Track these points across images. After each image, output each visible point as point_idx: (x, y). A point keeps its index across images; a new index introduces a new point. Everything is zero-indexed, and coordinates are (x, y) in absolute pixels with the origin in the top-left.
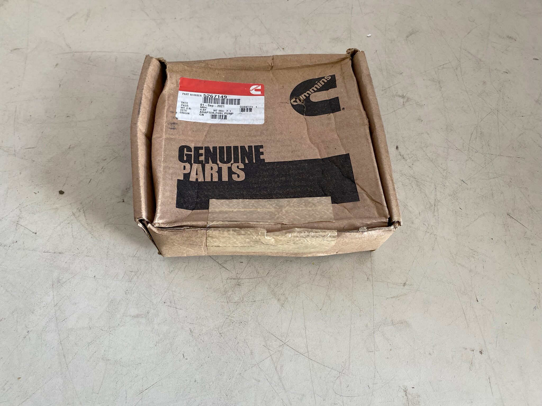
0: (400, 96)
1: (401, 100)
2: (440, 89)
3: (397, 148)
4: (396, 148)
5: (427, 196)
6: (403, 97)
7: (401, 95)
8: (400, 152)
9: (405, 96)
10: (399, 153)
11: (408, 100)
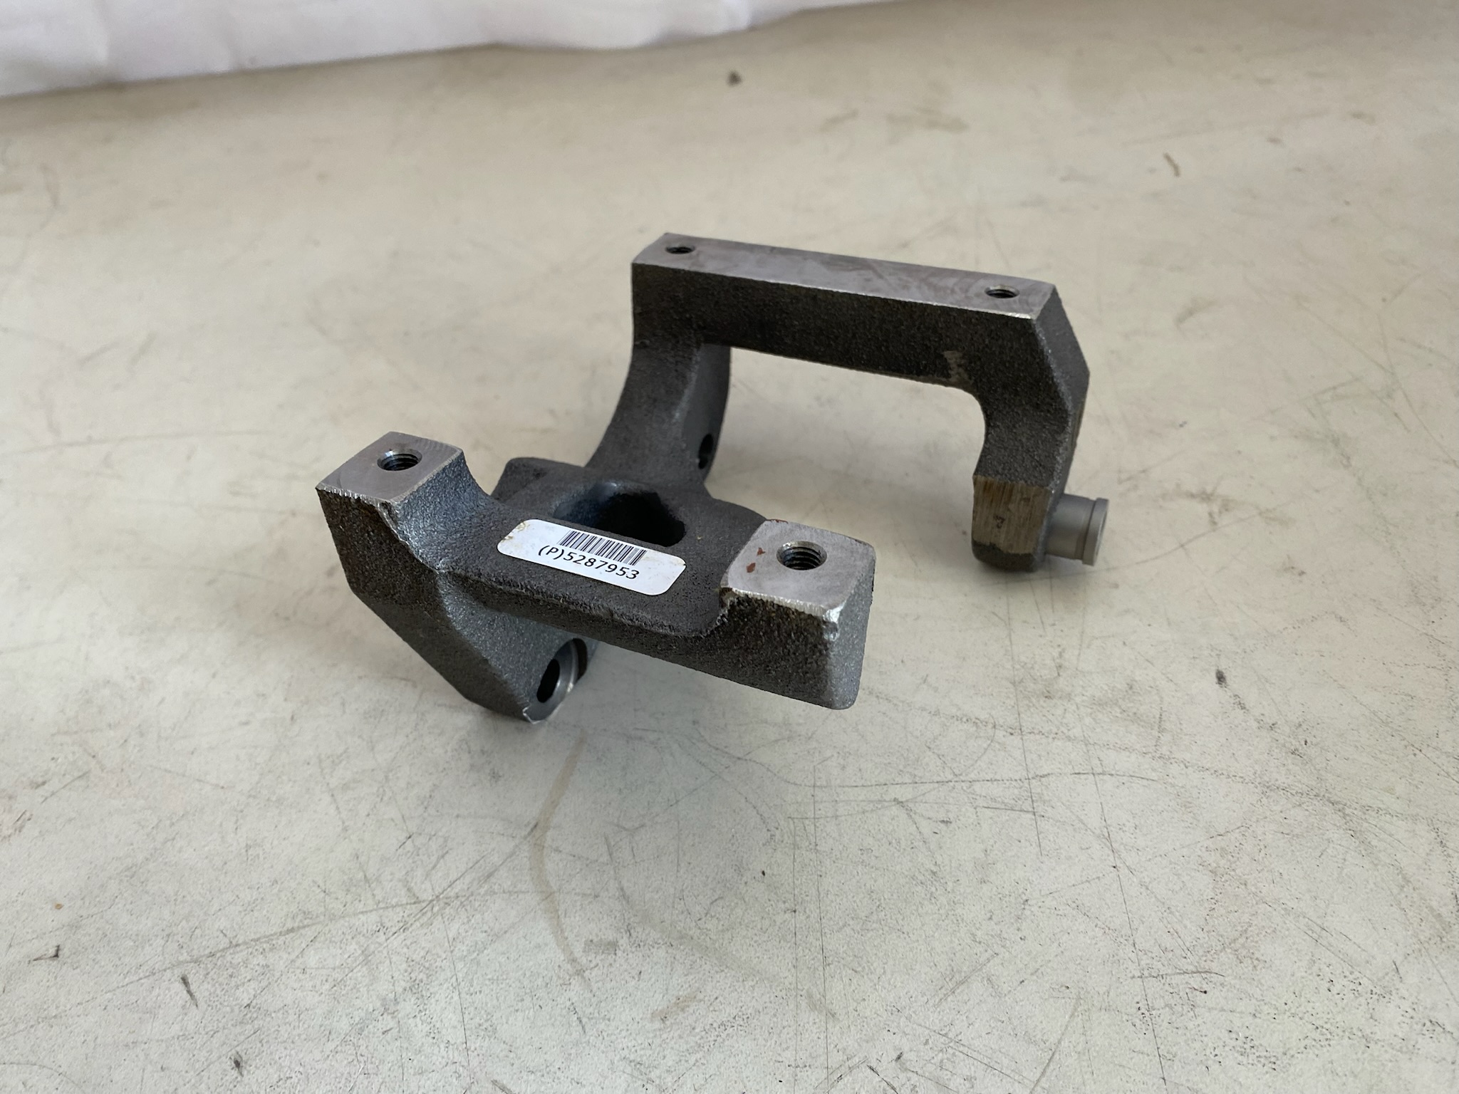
0: (1192, 496)
1: (1201, 509)
2: (1345, 462)
3: (1221, 678)
4: (1216, 680)
5: (1409, 881)
6: (1206, 497)
7: (1194, 491)
8: (1235, 696)
9: (1212, 495)
10: (1232, 701)
11: (1226, 506)
